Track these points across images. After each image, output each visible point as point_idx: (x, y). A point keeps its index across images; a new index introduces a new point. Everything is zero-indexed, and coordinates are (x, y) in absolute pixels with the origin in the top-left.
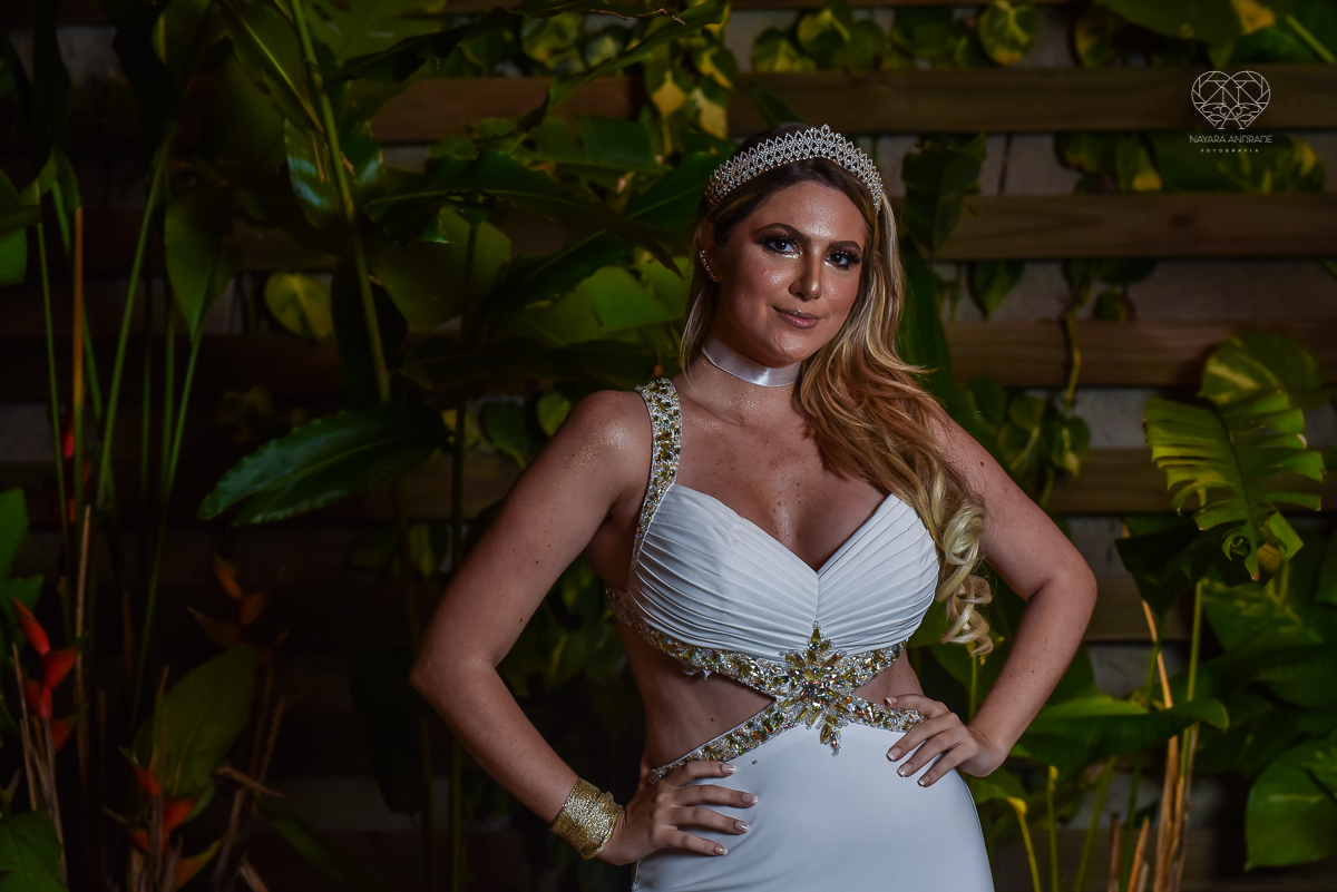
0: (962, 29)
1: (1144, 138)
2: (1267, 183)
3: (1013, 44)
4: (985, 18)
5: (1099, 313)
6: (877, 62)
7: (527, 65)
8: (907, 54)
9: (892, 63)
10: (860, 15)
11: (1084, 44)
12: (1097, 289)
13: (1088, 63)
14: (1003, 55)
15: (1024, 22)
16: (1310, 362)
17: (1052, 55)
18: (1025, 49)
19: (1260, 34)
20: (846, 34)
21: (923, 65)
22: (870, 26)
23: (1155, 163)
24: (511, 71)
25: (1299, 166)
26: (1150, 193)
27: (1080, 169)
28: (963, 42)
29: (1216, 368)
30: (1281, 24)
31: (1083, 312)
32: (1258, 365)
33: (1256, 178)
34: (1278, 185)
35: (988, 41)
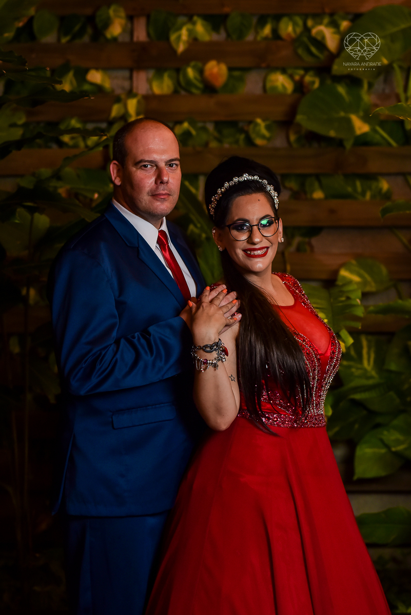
0: (242, 131)
1: (317, 177)
2: (368, 196)
3: (263, 137)
4: (251, 127)
5: (299, 249)
6: (206, 144)
7: (61, 144)
8: (220, 141)
9: (213, 144)
10: (200, 125)
11: (293, 138)
12: (297, 240)
13: (295, 145)
14: (259, 142)
15: (268, 128)
16: (384, 270)
17: (280, 142)
18: (269, 139)
19: (365, 134)
20: (194, 132)
21: (226, 146)
22: (204, 129)
23: (322, 187)
24: (55, 146)
25: (381, 190)
26: (319, 200)
27: (291, 189)
28: (242, 137)
29: (344, 273)
30: (374, 130)
31: (293, 248)
32: (362, 272)
33: (363, 194)
34: (373, 197)
35: (253, 136)
